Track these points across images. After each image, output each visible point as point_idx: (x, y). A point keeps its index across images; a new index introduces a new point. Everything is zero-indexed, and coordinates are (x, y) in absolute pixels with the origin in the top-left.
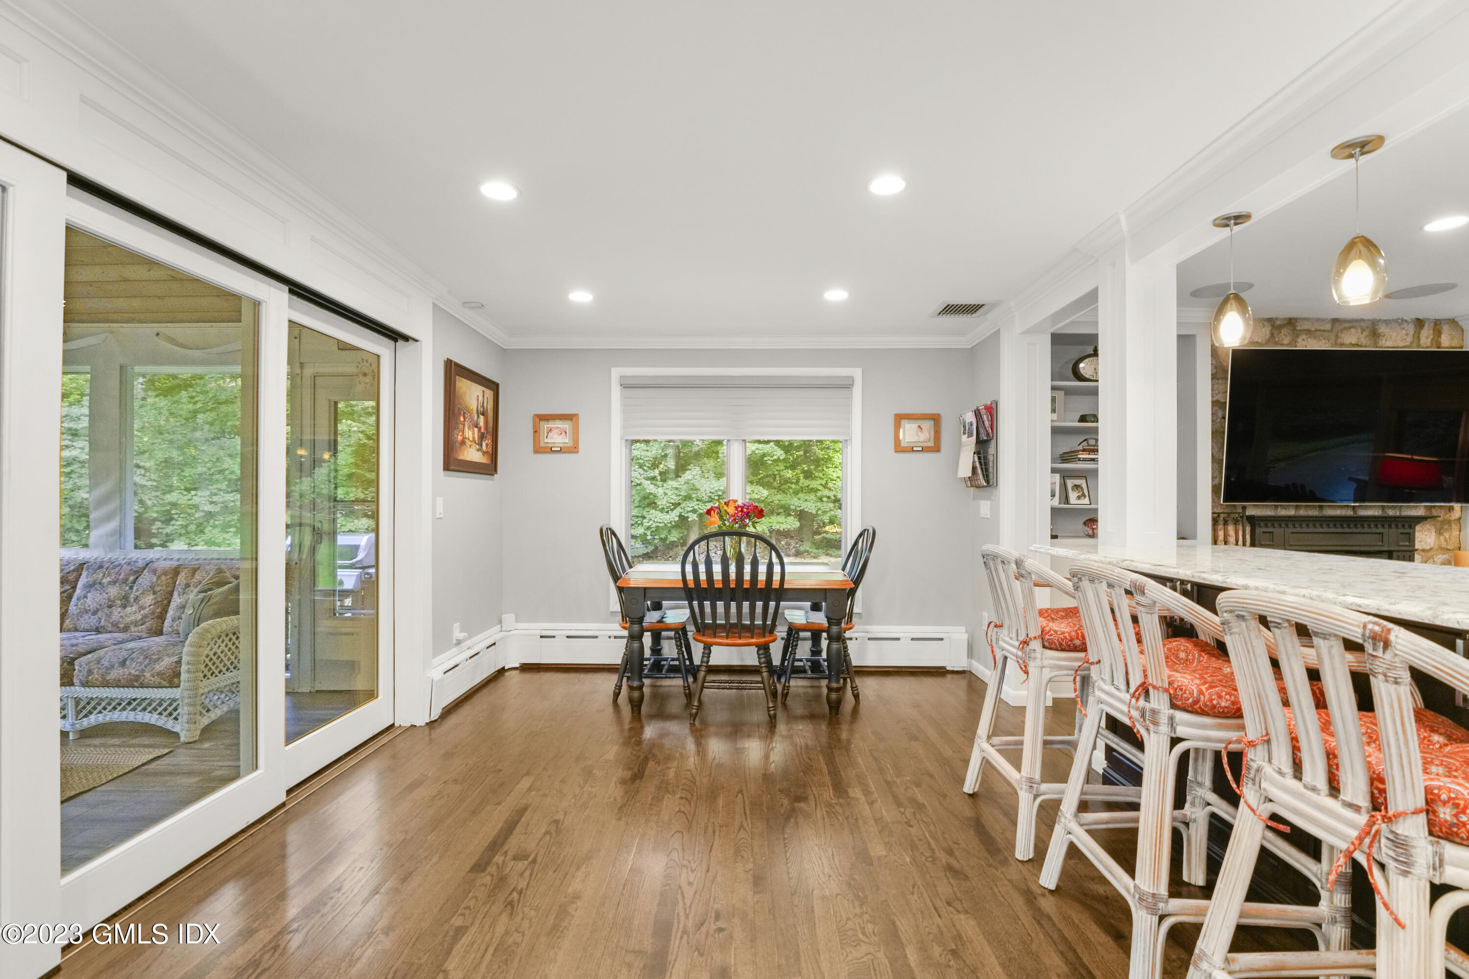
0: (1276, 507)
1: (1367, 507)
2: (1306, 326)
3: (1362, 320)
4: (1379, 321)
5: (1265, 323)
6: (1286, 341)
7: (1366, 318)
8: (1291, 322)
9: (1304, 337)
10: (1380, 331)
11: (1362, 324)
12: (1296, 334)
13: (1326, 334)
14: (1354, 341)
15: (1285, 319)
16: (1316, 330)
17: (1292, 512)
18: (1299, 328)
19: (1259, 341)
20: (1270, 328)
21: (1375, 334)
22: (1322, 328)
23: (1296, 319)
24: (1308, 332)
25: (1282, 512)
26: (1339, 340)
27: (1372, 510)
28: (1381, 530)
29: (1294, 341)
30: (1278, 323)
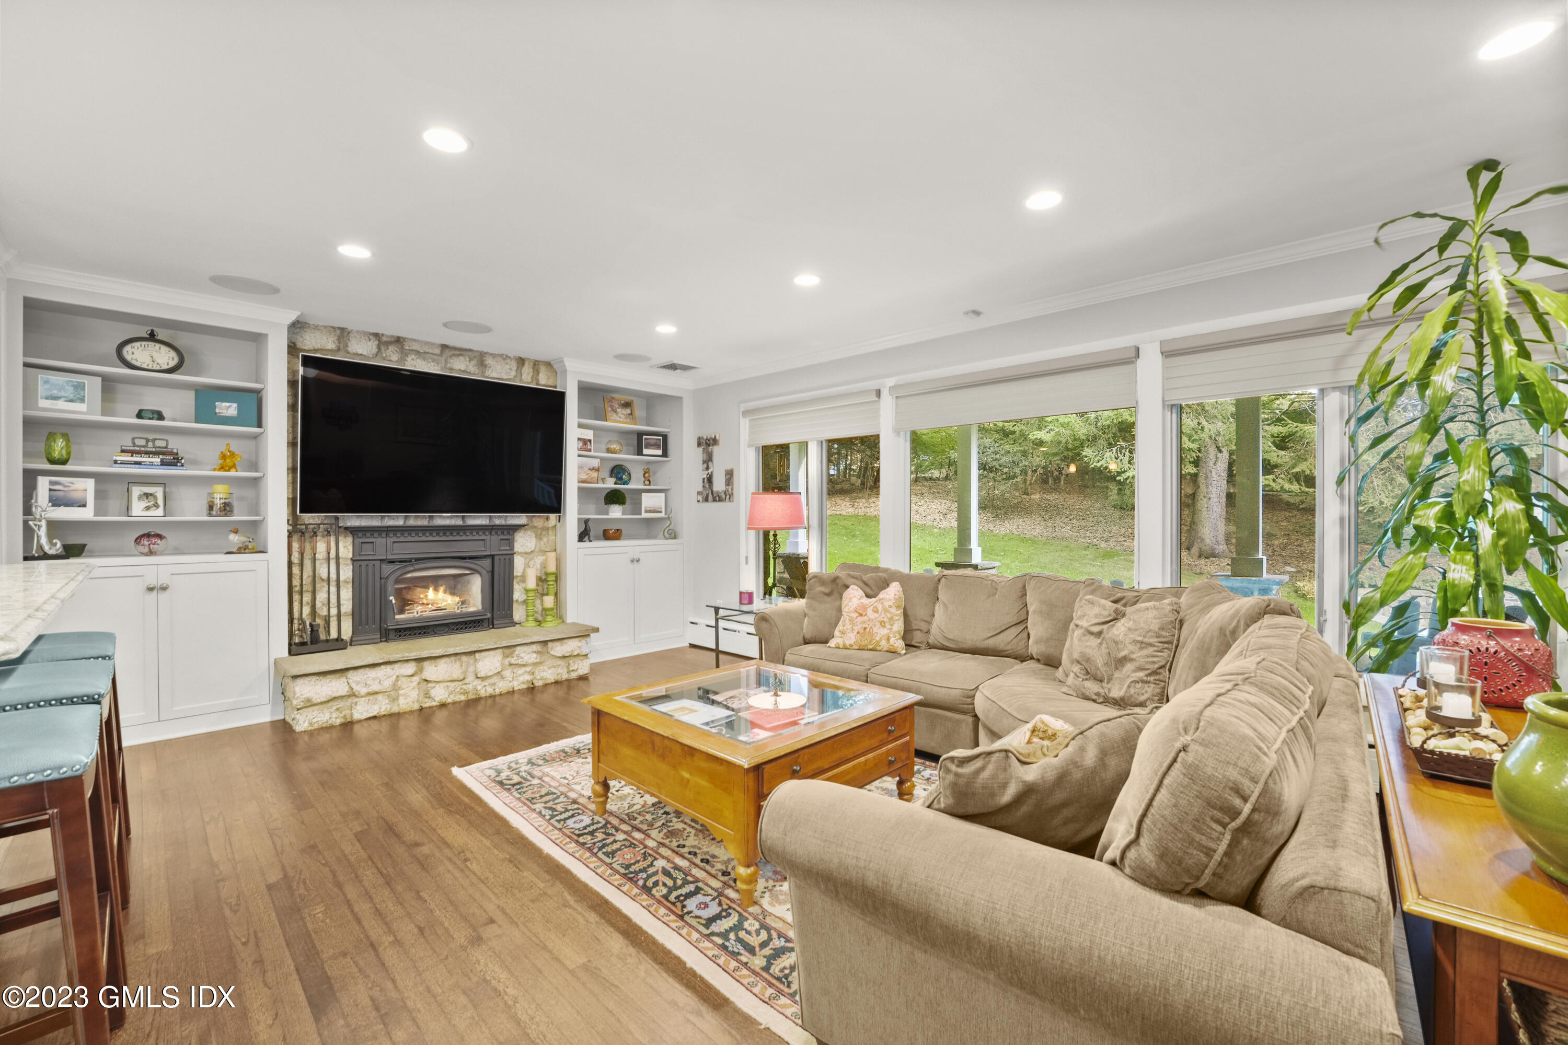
0: (383, 517)
1: (475, 517)
2: (415, 347)
3: (471, 350)
4: (486, 353)
5: (371, 337)
6: (395, 357)
7: (475, 349)
8: (398, 341)
9: (413, 356)
10: (487, 363)
11: (470, 353)
12: (404, 354)
13: (435, 357)
14: (463, 368)
15: (392, 336)
16: (425, 353)
17: (400, 522)
18: (407, 347)
19: (365, 353)
20: (377, 342)
21: (482, 364)
22: (430, 351)
23: (404, 339)
24: (417, 353)
25: (391, 523)
26: (449, 365)
27: (479, 520)
28: (483, 537)
29: (403, 359)
30: (384, 339)
